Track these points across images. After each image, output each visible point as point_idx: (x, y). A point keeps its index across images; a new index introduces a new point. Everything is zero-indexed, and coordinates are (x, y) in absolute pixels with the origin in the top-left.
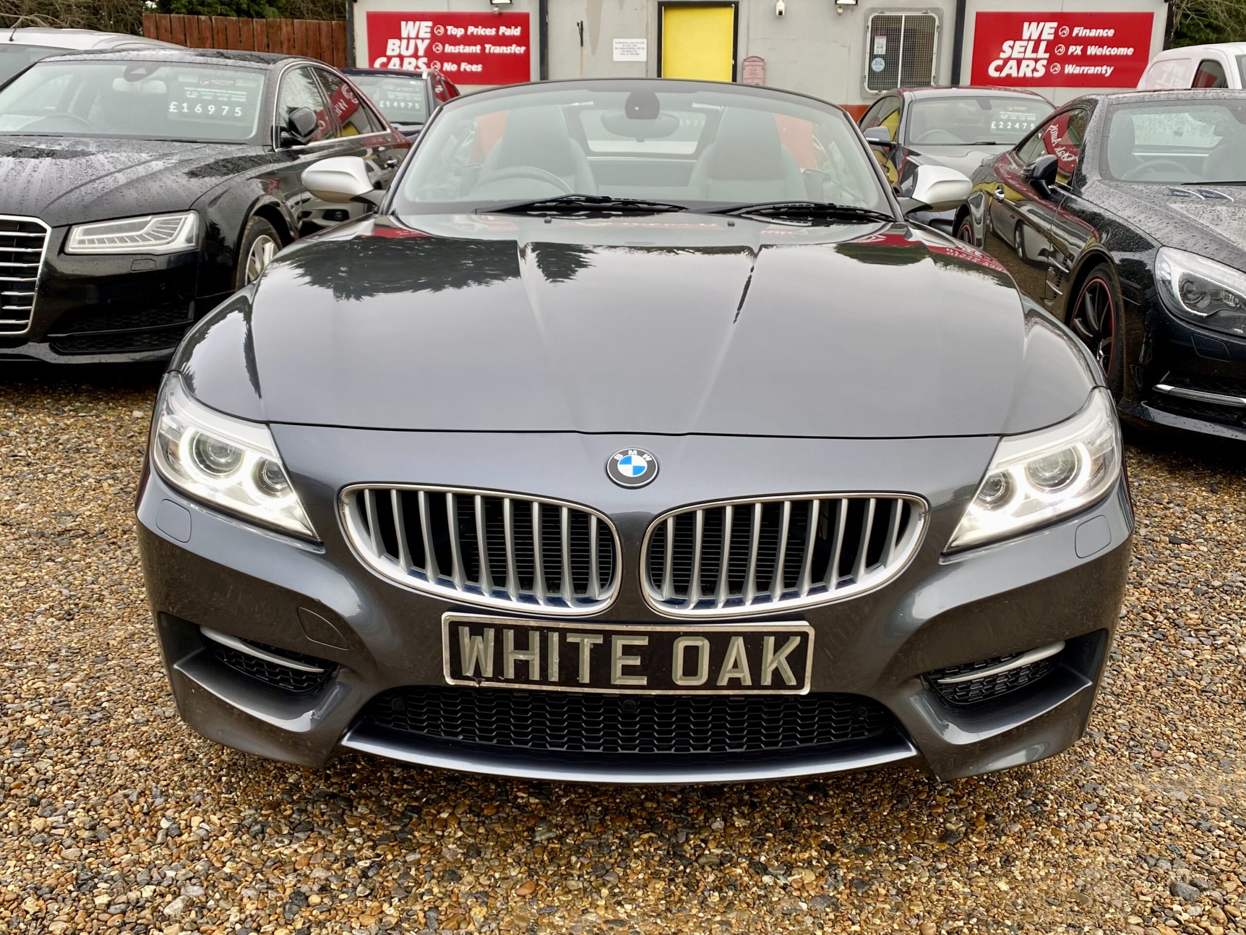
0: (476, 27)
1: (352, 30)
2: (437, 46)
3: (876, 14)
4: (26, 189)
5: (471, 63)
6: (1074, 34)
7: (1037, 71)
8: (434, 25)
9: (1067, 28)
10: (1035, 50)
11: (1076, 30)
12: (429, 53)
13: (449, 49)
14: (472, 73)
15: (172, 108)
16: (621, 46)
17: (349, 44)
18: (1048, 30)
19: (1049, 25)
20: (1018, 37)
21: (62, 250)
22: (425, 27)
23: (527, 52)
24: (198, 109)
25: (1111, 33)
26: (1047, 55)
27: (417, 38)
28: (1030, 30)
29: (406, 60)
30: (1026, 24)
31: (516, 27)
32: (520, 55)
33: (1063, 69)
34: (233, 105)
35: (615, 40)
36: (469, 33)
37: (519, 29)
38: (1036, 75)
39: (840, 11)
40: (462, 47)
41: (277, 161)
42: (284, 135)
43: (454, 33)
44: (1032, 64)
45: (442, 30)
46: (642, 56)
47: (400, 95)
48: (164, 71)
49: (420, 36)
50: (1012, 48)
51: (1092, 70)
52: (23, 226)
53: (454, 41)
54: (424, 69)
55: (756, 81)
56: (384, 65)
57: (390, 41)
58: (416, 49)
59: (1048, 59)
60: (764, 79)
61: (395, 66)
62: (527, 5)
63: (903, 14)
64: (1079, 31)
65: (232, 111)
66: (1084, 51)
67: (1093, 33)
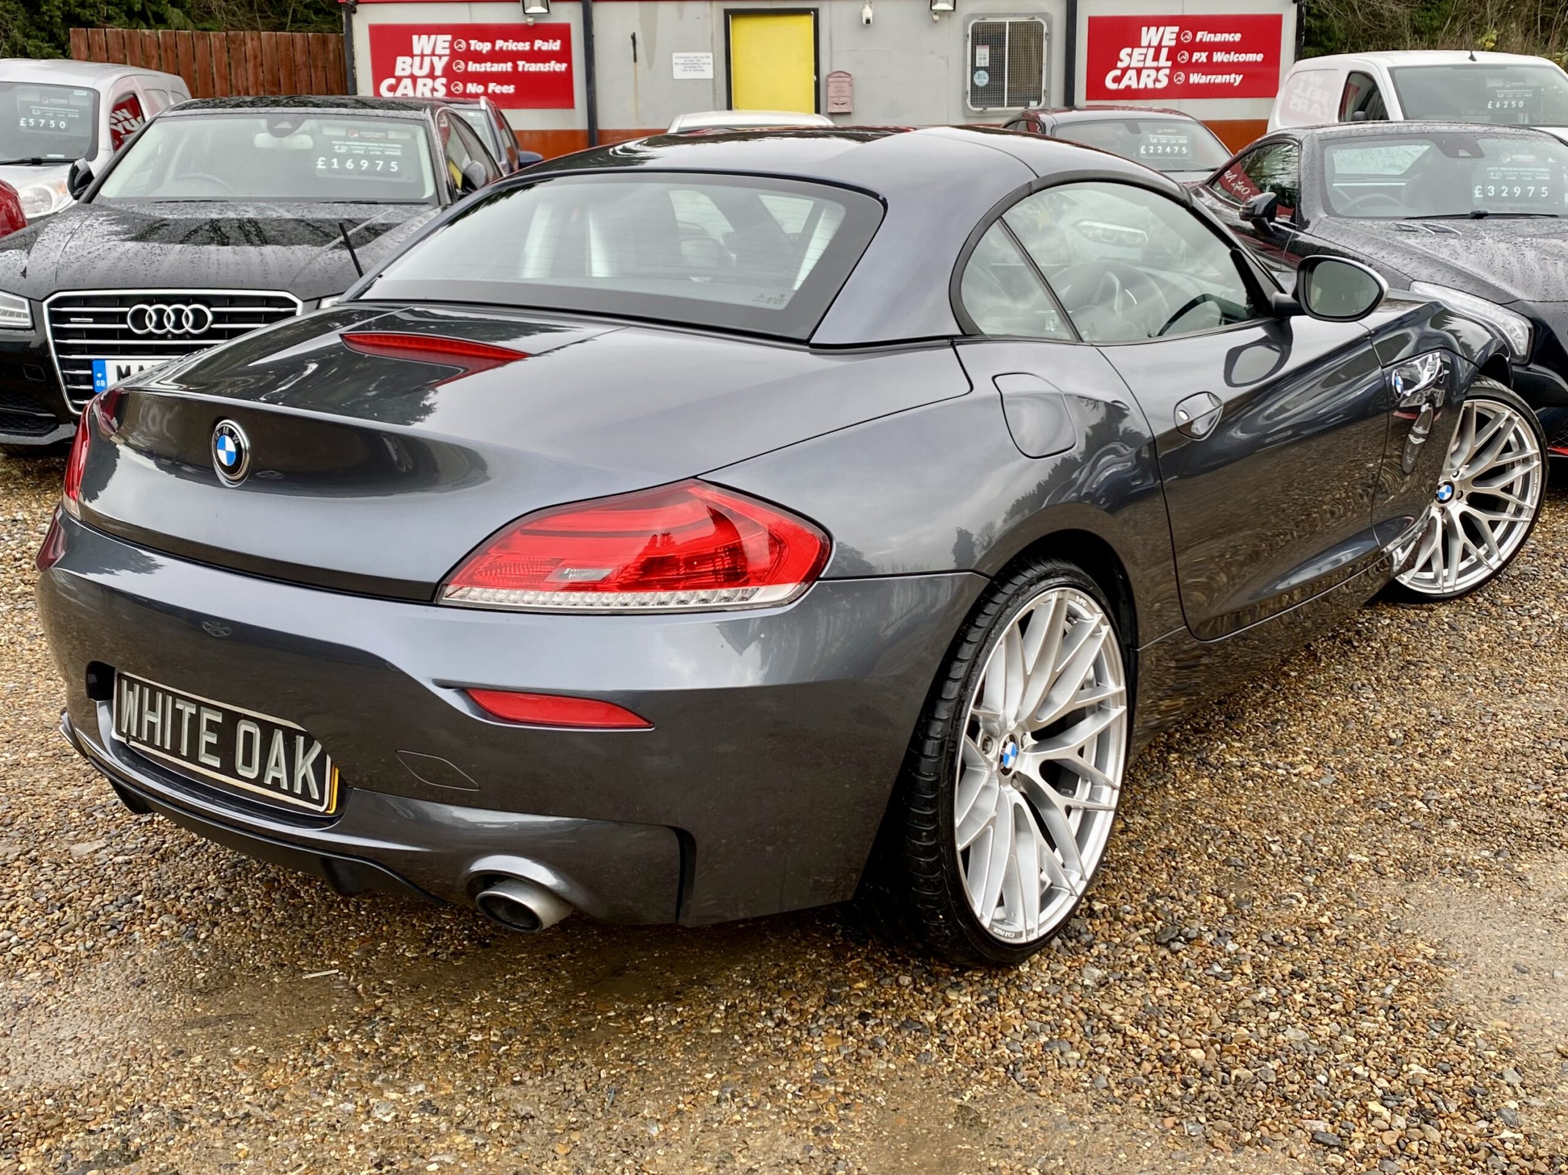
0: (506, 40)
1: (351, 46)
2: (458, 64)
3: (976, 21)
5: (501, 84)
6: (1198, 40)
7: (1159, 81)
8: (454, 40)
9: (1190, 33)
10: (1156, 58)
11: (1200, 35)
12: (448, 72)
13: (473, 67)
14: (503, 96)
15: (320, 164)
16: (682, 61)
17: (348, 62)
18: (1169, 36)
19: (1169, 29)
20: (1135, 43)
22: (443, 42)
23: (570, 69)
24: (350, 165)
25: (1237, 37)
26: (1169, 64)
27: (433, 54)
28: (1149, 36)
29: (420, 82)
30: (1144, 29)
31: (555, 41)
32: (561, 73)
33: (1187, 78)
34: (386, 159)
35: (675, 55)
36: (497, 48)
37: (558, 43)
38: (1159, 86)
39: (936, 18)
40: (489, 64)
43: (478, 49)
44: (1153, 73)
45: (463, 45)
46: (708, 73)
49: (437, 52)
50: (1130, 56)
51: (1219, 79)
53: (479, 57)
54: (441, 93)
55: (843, 100)
56: (392, 88)
57: (400, 59)
58: (432, 68)
59: (1171, 68)
60: (852, 97)
61: (405, 89)
62: (567, 14)
63: (1007, 20)
64: (1202, 36)
65: (388, 166)
66: (1209, 58)
67: (1219, 38)
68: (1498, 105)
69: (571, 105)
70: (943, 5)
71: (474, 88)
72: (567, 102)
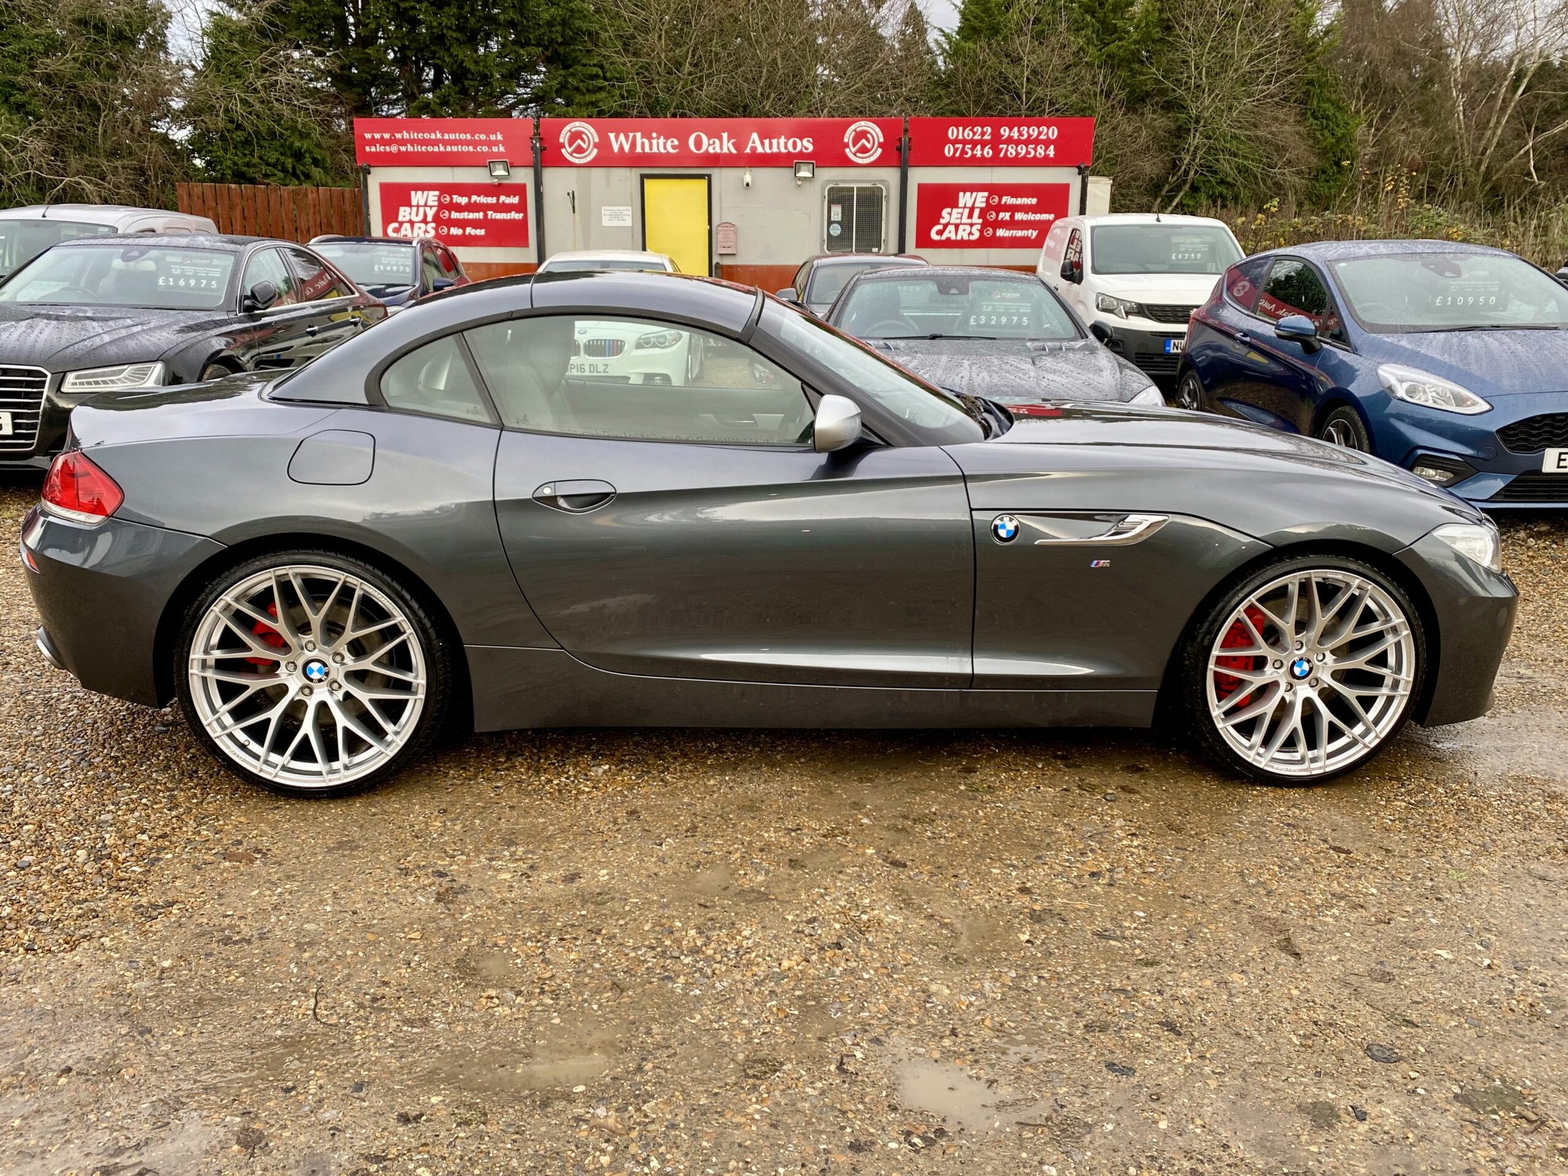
0: (479, 196)
1: (367, 199)
2: (444, 212)
3: (831, 185)
4: (34, 345)
5: (476, 228)
6: (1003, 202)
7: (973, 235)
8: (441, 194)
9: (997, 197)
10: (970, 216)
11: (1004, 199)
12: (437, 219)
13: (455, 215)
14: (476, 237)
15: (161, 282)
16: (609, 212)
17: (364, 210)
18: (981, 199)
19: (981, 194)
20: (954, 204)
21: (59, 389)
22: (432, 196)
23: (525, 217)
24: (182, 283)
25: (1034, 201)
26: (981, 221)
27: (426, 205)
28: (965, 199)
29: (416, 226)
30: (961, 194)
31: (515, 196)
32: (519, 221)
33: (995, 232)
34: (209, 279)
35: (604, 207)
36: (472, 201)
37: (517, 198)
38: (972, 238)
39: (799, 183)
40: (466, 213)
41: (240, 322)
42: (247, 302)
43: (459, 201)
44: (968, 228)
45: (448, 199)
46: (628, 222)
47: (393, 261)
48: (153, 253)
49: (428, 204)
50: (950, 214)
51: (1019, 233)
52: (30, 373)
53: (459, 208)
54: (432, 233)
55: (729, 244)
56: (396, 230)
57: (402, 209)
58: (425, 216)
59: (982, 224)
60: (736, 242)
61: (406, 230)
62: (524, 176)
63: (855, 186)
64: (1007, 200)
65: (209, 284)
66: (1012, 217)
67: (1020, 201)
68: (1180, 257)
69: (526, 245)
70: (804, 173)
71: (455, 231)
72: (523, 242)
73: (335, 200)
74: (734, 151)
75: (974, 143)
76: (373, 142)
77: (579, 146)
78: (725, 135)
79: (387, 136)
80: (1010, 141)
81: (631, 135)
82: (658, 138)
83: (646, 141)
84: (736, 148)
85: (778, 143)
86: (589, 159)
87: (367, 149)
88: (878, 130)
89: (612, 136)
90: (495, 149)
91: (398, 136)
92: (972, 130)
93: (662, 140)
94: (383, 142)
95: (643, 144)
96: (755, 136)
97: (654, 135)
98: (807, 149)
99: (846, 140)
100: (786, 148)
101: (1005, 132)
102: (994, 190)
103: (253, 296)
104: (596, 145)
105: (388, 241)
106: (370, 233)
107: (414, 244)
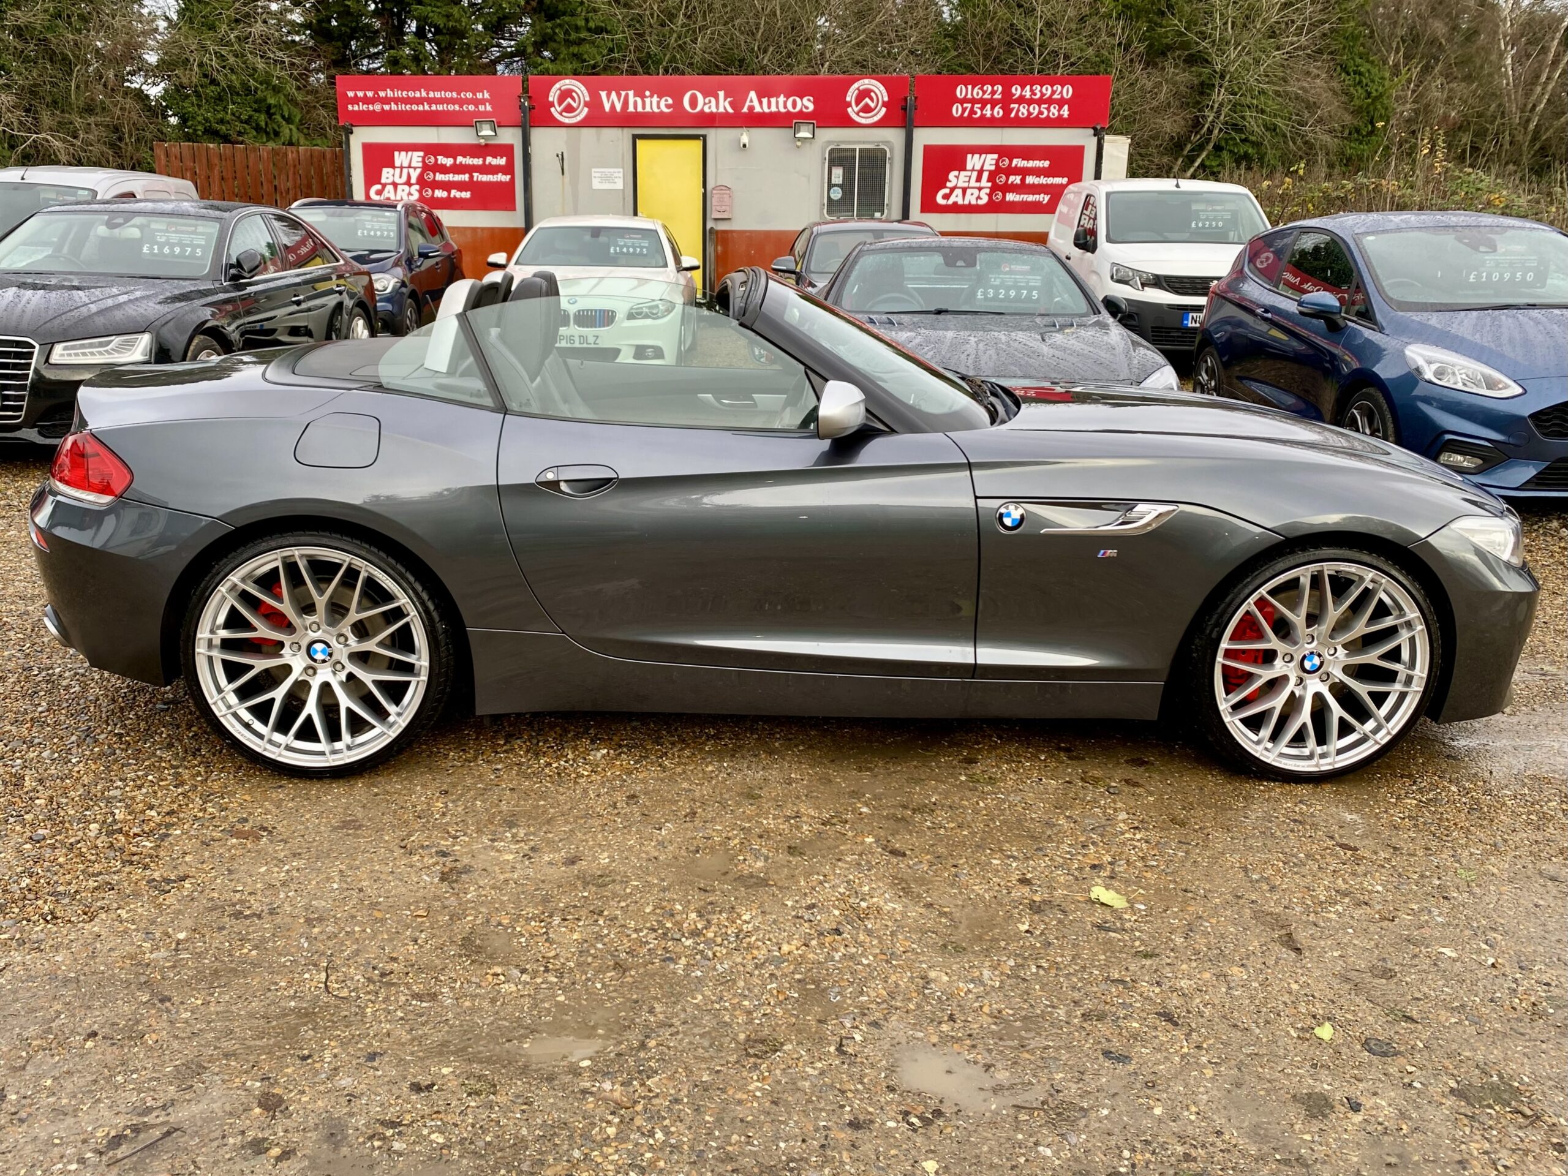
0: (465, 157)
1: (349, 159)
2: (428, 174)
3: (832, 147)
4: (21, 316)
5: (461, 191)
6: (1013, 165)
7: (981, 199)
8: (425, 155)
9: (1007, 160)
10: (979, 179)
11: (1015, 162)
12: (421, 181)
13: (439, 177)
14: (461, 200)
15: (145, 250)
16: (599, 175)
17: (346, 172)
18: (990, 161)
19: (990, 156)
20: (962, 168)
21: (47, 361)
22: (417, 157)
23: (513, 179)
24: (166, 250)
25: (1046, 164)
26: (989, 184)
27: (410, 167)
29: (400, 188)
30: (969, 156)
31: (502, 157)
32: (506, 183)
33: (1004, 196)
34: (195, 247)
35: (594, 170)
36: (458, 162)
37: (504, 159)
38: (980, 202)
39: (799, 144)
40: (451, 175)
41: (226, 291)
42: (233, 271)
43: (444, 163)
44: (976, 192)
45: (432, 160)
46: (619, 185)
47: (377, 225)
48: (138, 220)
49: (413, 165)
50: (957, 177)
51: (1030, 198)
52: (18, 344)
53: (444, 170)
54: (416, 196)
55: (724, 208)
56: (379, 193)
57: (385, 170)
58: (409, 177)
59: (991, 188)
60: (731, 206)
61: (389, 193)
62: (510, 136)
63: (858, 147)
64: (1017, 162)
65: (193, 252)
66: (1023, 180)
67: (1031, 164)
68: (1200, 225)
69: (513, 209)
70: (804, 133)
71: (440, 194)
72: (510, 206)
73: (315, 160)
74: (730, 110)
75: (984, 103)
76: (356, 100)
77: (569, 105)
78: (721, 94)
79: (370, 94)
80: (1021, 100)
81: (623, 93)
82: (651, 96)
83: (639, 100)
84: (732, 108)
85: (777, 103)
86: (579, 119)
87: (350, 107)
88: (882, 88)
89: (603, 94)
90: (481, 108)
91: (382, 94)
92: (981, 89)
93: (655, 99)
94: (366, 100)
95: (635, 103)
96: (753, 95)
97: (647, 93)
98: (807, 108)
99: (848, 99)
100: (785, 107)
101: (1016, 91)
102: (1005, 152)
103: (239, 265)
104: (586, 104)
105: (369, 204)
106: (352, 197)
107: (399, 208)
